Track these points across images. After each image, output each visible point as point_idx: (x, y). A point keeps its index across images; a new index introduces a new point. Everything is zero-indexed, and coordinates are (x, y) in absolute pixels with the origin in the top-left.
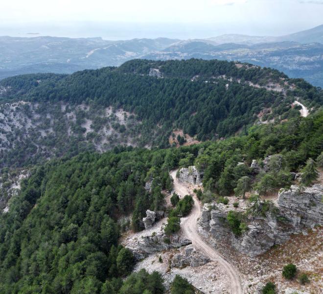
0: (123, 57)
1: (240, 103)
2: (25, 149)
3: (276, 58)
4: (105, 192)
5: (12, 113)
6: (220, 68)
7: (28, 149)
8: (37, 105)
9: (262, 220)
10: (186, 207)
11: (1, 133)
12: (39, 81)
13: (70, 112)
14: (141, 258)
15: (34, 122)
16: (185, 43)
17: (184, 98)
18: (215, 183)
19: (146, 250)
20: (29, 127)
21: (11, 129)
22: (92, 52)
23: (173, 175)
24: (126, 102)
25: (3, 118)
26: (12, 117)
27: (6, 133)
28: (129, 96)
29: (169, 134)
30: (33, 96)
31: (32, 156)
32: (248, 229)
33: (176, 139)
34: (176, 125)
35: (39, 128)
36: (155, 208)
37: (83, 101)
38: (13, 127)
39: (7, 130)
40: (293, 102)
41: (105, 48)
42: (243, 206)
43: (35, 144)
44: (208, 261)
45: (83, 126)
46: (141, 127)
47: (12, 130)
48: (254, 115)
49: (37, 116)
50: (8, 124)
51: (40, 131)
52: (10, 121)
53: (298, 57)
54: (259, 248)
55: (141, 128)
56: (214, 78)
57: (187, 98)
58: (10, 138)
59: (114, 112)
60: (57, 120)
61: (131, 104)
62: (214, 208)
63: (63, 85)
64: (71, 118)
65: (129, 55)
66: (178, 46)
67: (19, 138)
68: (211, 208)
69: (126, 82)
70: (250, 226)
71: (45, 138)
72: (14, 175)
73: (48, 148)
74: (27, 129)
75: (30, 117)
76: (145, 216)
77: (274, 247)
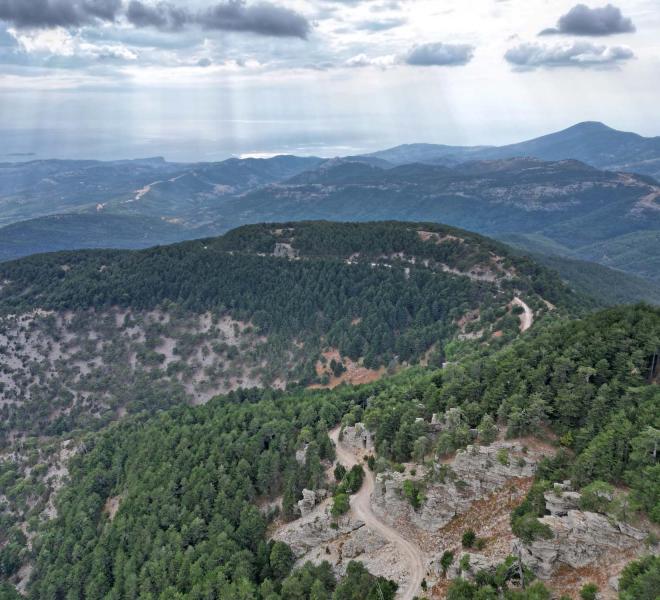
0: (210, 196)
1: (430, 302)
2: (50, 400)
3: (499, 191)
4: (238, 469)
5: (23, 335)
6: (394, 241)
7: (56, 399)
8: (69, 316)
9: (442, 488)
10: (355, 481)
11: (2, 373)
12: (65, 268)
13: (133, 327)
14: (301, 553)
15: (65, 348)
16: (329, 164)
17: (338, 294)
18: (390, 446)
19: (308, 542)
20: (57, 357)
21: (22, 364)
22: (146, 189)
23: (334, 435)
24: (237, 305)
25: (4, 344)
26: (22, 341)
27: (12, 371)
28: (242, 294)
29: (317, 358)
30: (62, 299)
31: (65, 412)
32: (426, 499)
33: (328, 365)
34: (326, 341)
35: (74, 358)
36: (315, 486)
37: (158, 306)
38: (24, 359)
39: (14, 367)
40: (512, 299)
41: (172, 180)
42: (421, 473)
43: (69, 389)
44: (385, 543)
45: (159, 351)
46: (265, 347)
47: (24, 366)
48: (453, 322)
49: (70, 337)
50: (16, 355)
51: (77, 364)
52: (19, 348)
53: (540, 188)
54: (440, 519)
55: (266, 350)
56: (385, 257)
57: (342, 295)
58: (20, 381)
59: (215, 322)
60: (110, 342)
61: (246, 307)
62: (389, 478)
63: (117, 278)
64: (136, 337)
65: (221, 192)
66: (317, 173)
67: (37, 380)
68: (385, 479)
69: (235, 268)
70: (428, 496)
71: (89, 376)
72: (51, 452)
73: (94, 395)
74: (52, 363)
75: (57, 339)
76: (301, 497)
77: (456, 517)
